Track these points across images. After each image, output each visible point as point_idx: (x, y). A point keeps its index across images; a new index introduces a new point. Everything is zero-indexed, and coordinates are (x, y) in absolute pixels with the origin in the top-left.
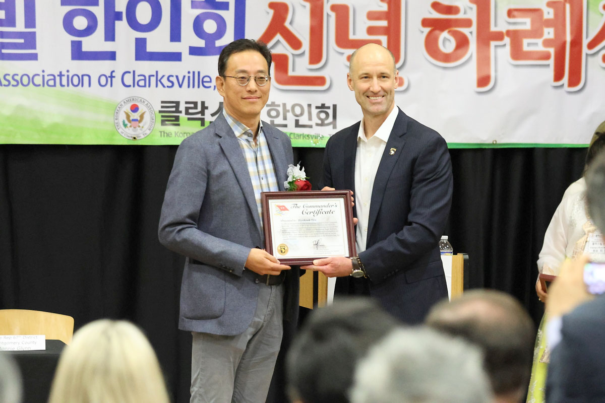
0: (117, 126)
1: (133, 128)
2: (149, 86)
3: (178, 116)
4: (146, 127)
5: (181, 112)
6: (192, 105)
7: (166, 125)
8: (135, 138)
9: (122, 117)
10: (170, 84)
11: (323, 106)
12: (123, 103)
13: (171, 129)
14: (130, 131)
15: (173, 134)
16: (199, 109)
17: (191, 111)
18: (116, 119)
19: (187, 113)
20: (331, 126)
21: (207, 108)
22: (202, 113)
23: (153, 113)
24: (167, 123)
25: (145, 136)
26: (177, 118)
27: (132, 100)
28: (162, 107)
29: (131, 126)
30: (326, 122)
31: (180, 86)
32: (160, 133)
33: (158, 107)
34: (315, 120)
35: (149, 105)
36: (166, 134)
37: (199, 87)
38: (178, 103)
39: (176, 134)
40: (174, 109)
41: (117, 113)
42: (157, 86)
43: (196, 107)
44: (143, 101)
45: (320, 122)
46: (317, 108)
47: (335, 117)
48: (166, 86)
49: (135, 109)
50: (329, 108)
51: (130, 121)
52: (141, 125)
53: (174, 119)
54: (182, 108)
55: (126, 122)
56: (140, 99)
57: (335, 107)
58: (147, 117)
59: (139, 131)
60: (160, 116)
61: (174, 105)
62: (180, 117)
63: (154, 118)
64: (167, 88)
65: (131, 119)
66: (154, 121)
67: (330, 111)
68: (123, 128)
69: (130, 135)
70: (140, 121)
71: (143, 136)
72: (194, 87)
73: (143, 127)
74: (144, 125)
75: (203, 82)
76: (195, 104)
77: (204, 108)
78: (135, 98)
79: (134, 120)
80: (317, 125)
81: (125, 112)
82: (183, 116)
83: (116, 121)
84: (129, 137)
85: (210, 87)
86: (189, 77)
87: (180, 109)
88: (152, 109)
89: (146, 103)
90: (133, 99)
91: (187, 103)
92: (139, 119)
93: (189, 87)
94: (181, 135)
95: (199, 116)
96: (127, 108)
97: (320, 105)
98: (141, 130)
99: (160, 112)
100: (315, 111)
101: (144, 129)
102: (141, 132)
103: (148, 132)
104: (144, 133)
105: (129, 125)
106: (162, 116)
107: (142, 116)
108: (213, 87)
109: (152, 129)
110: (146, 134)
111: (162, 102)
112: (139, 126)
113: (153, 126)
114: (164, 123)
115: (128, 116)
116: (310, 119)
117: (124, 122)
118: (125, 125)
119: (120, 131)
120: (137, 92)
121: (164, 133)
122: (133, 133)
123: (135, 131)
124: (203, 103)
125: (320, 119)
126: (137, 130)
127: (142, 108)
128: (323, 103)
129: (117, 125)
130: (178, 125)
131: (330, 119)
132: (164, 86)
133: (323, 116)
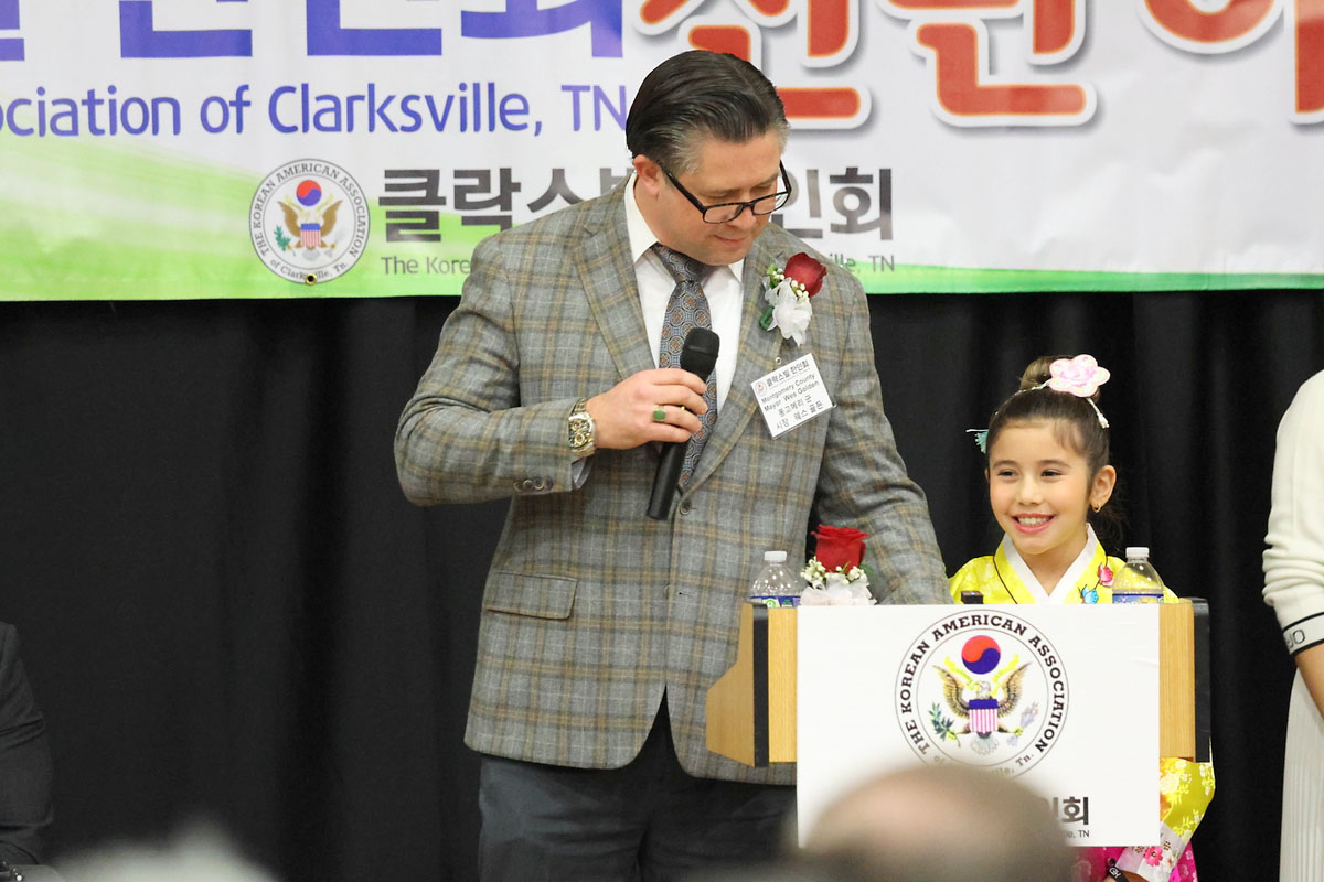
0: (261, 244)
1: (304, 248)
2: (350, 128)
3: (437, 213)
4: (343, 245)
5: (442, 201)
6: (475, 182)
7: (401, 238)
8: (311, 279)
9: (274, 218)
10: (410, 122)
11: (851, 175)
12: (274, 179)
13: (413, 249)
14: (298, 259)
15: (423, 266)
16: (495, 191)
17: (470, 197)
18: (257, 226)
19: (460, 203)
20: (877, 232)
21: (517, 187)
22: (504, 201)
23: (363, 204)
24: (402, 232)
25: (342, 271)
26: (432, 220)
27: (300, 168)
28: (389, 188)
29: (299, 245)
30: (862, 220)
31: (440, 126)
32: (384, 261)
33: (376, 188)
34: (831, 215)
35: (350, 181)
36: (400, 266)
37: (492, 127)
38: (433, 177)
39: (430, 264)
40: (422, 193)
41: (258, 207)
42: (372, 128)
43: (485, 187)
44: (331, 171)
45: (843, 220)
46: (835, 179)
47: (886, 204)
48: (398, 127)
49: (309, 194)
50: (868, 179)
51: (296, 230)
52: (328, 239)
53: (423, 221)
54: (446, 188)
55: (286, 233)
56: (324, 165)
57: (886, 176)
58: (345, 218)
59: (322, 259)
60: (384, 214)
61: (425, 180)
62: (441, 216)
63: (366, 220)
64: (401, 133)
65: (299, 222)
66: (366, 227)
67: (873, 190)
68: (278, 249)
69: (297, 271)
70: (326, 230)
71: (335, 274)
72: (477, 127)
73: (333, 246)
74: (336, 241)
75: (503, 113)
76: (484, 176)
77: (509, 185)
78: (308, 163)
79: (306, 227)
80: (836, 228)
81: (280, 203)
82: (448, 213)
83: (256, 231)
84: (293, 275)
85: (524, 126)
86: (463, 100)
87: (441, 194)
88: (360, 195)
89: (342, 176)
90: (304, 167)
91: (459, 174)
92: (321, 222)
93: (463, 128)
94: (444, 267)
95: (495, 211)
96: (288, 192)
97: (843, 173)
98: (329, 254)
99: (383, 201)
100: (828, 191)
101: (337, 252)
102: (328, 260)
103: (349, 260)
104: (339, 263)
105: (294, 240)
106: (390, 215)
107: (330, 216)
108: (532, 128)
109: (360, 250)
110: (342, 266)
111: (389, 174)
112: (323, 245)
113: (363, 241)
114: (394, 235)
115: (291, 217)
116: (815, 212)
117: (279, 233)
118: (283, 243)
119: (268, 258)
120: (314, 144)
121: (396, 263)
122: (308, 264)
123: (311, 259)
124: (505, 174)
125: (843, 211)
126: (318, 254)
127: (330, 192)
128: (852, 165)
129: (258, 243)
130: (437, 238)
131: (874, 212)
132: (392, 128)
133: (852, 202)
